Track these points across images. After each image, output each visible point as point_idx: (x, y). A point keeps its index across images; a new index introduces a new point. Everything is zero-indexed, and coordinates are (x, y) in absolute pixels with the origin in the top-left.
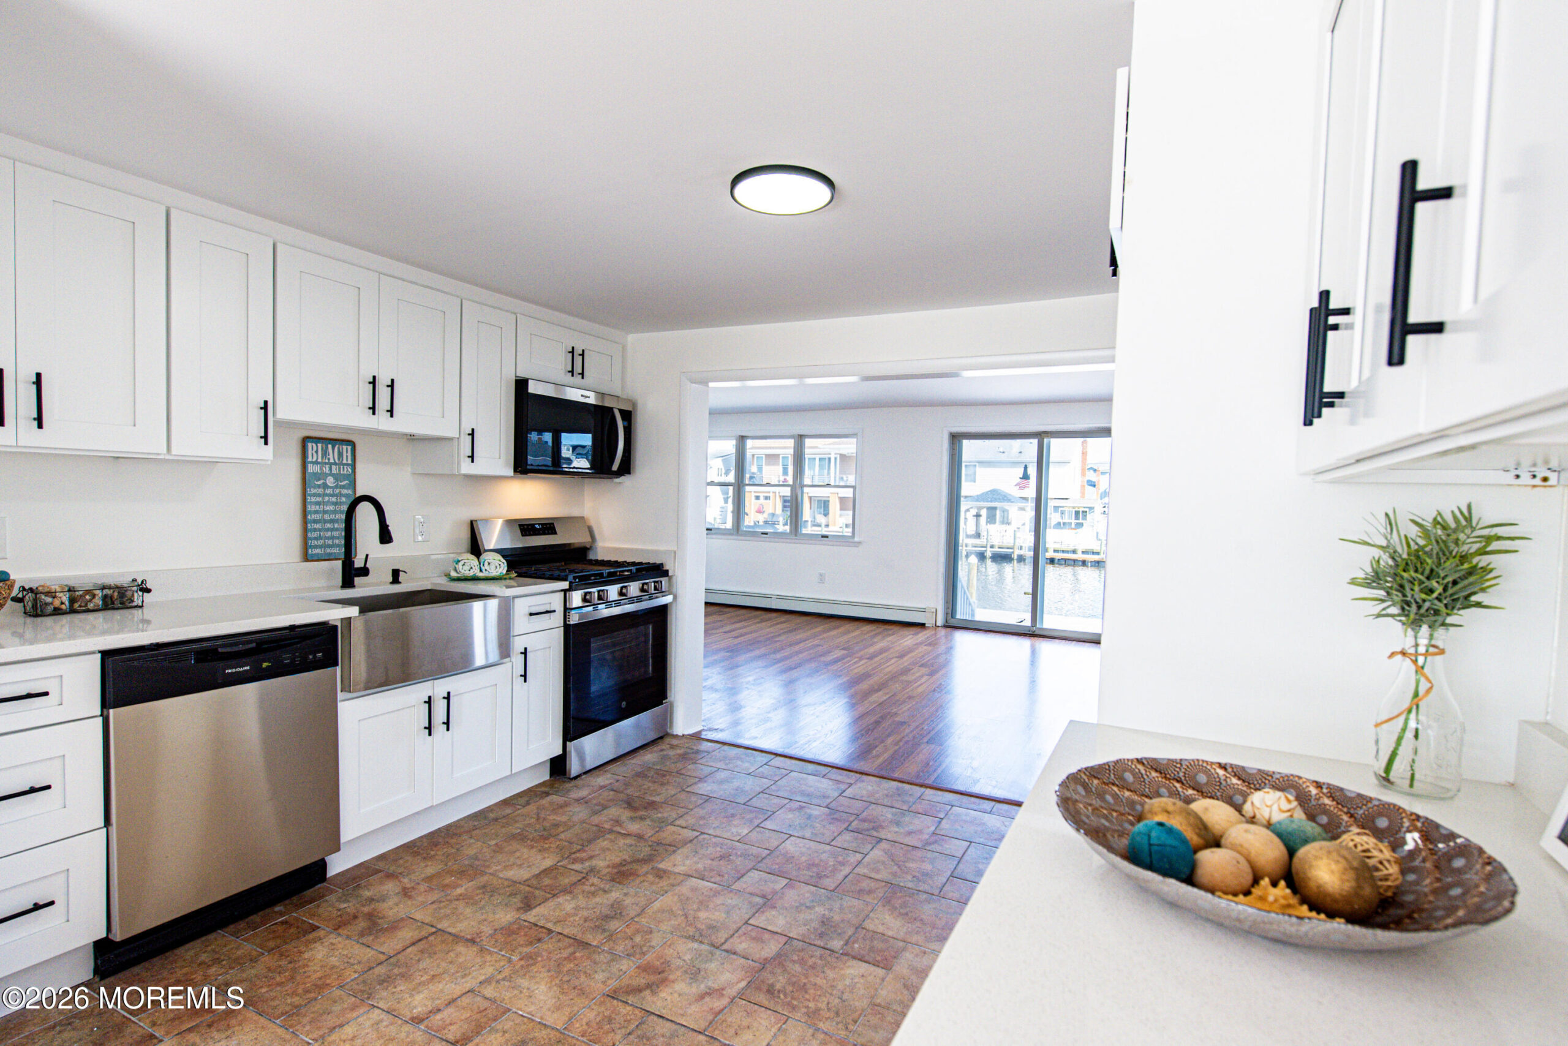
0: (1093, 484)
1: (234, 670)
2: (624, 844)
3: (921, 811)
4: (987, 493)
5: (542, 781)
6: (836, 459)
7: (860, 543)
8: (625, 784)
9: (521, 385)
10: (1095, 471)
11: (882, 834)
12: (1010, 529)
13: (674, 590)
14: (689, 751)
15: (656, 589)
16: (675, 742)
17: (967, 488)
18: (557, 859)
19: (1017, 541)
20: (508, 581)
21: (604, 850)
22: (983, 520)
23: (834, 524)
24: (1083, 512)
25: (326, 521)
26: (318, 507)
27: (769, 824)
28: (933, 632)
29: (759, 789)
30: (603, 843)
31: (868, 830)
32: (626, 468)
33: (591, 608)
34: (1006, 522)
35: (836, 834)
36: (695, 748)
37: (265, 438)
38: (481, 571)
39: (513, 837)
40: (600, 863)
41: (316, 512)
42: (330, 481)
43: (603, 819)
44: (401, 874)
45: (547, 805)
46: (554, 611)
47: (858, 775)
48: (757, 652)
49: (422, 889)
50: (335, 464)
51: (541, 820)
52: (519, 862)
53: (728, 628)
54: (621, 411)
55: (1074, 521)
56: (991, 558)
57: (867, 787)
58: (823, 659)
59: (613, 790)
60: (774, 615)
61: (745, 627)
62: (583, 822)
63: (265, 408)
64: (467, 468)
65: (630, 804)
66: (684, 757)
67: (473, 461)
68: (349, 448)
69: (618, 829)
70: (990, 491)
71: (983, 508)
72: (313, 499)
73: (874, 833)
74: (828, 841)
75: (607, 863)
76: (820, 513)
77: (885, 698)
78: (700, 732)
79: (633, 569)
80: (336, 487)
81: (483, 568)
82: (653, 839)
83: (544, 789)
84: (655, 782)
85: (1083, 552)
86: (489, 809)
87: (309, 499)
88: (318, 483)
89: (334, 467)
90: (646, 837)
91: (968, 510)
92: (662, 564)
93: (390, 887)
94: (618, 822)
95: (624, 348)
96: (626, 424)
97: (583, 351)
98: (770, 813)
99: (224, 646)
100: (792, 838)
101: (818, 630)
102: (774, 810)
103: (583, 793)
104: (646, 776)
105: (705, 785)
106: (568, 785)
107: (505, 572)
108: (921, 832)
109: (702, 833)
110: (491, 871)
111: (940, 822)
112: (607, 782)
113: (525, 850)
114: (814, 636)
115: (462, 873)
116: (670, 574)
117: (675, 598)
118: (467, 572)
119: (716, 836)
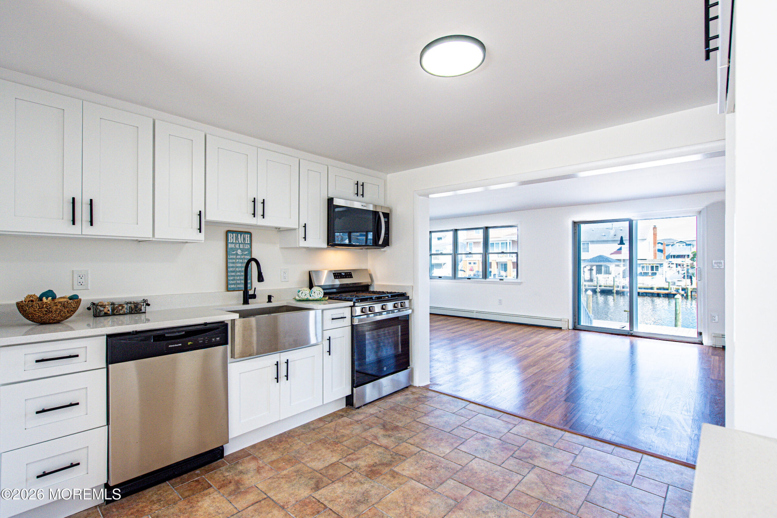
0: (661, 251)
1: (173, 346)
2: (378, 452)
3: (562, 448)
4: (596, 257)
5: (341, 408)
6: (510, 243)
7: (521, 283)
8: (384, 414)
9: (330, 201)
10: (662, 244)
11: (536, 462)
12: (611, 277)
13: (412, 307)
14: (421, 396)
15: (401, 306)
16: (414, 390)
17: (584, 256)
18: (340, 458)
19: (615, 283)
20: (324, 301)
21: (366, 454)
22: (594, 272)
23: (510, 276)
24: (656, 266)
25: (237, 272)
26: (233, 264)
27: (463, 448)
28: (567, 332)
29: (459, 424)
30: (366, 450)
31: (526, 458)
32: (386, 243)
33: (365, 316)
34: (608, 272)
35: (504, 459)
36: (424, 394)
37: (200, 229)
38: (310, 296)
39: (320, 441)
40: (362, 463)
41: (232, 267)
42: (239, 252)
43: (368, 434)
44: (259, 457)
45: (341, 423)
46: (345, 317)
47: (520, 419)
48: (464, 341)
49: (267, 469)
50: (242, 243)
51: (336, 432)
52: (319, 457)
53: (449, 328)
54: (383, 213)
55: (650, 271)
56: (600, 292)
57: (525, 427)
58: (501, 346)
59: (377, 417)
60: (475, 321)
61: (458, 327)
62: (358, 435)
63: (200, 215)
64: (303, 244)
65: (384, 427)
66: (418, 400)
67: (305, 240)
68: (249, 235)
69: (375, 442)
70: (598, 256)
71: (594, 265)
72: (231, 261)
73: (530, 461)
74: (499, 463)
75: (366, 463)
76: (503, 270)
77: (537, 371)
78: (428, 385)
79: (390, 295)
80: (242, 255)
81: (311, 295)
82: (394, 450)
83: (341, 413)
84: (400, 414)
85: (657, 289)
86: (312, 423)
87: (229, 261)
88: (233, 253)
89: (241, 245)
90: (390, 448)
91: (585, 267)
92: (406, 293)
93: (252, 465)
94: (376, 437)
95: (385, 181)
96: (386, 220)
97: (363, 183)
98: (464, 440)
99: (168, 333)
100: (476, 459)
101: (499, 329)
102: (467, 438)
103: (361, 417)
104: (396, 410)
105: (427, 417)
106: (354, 412)
107: (322, 297)
108: (562, 463)
109: (423, 450)
110: (303, 461)
111: (575, 457)
112: (375, 412)
113: (324, 450)
114: (496, 333)
115: (289, 461)
116: (410, 298)
117: (413, 311)
118: (304, 297)
119: (429, 452)
